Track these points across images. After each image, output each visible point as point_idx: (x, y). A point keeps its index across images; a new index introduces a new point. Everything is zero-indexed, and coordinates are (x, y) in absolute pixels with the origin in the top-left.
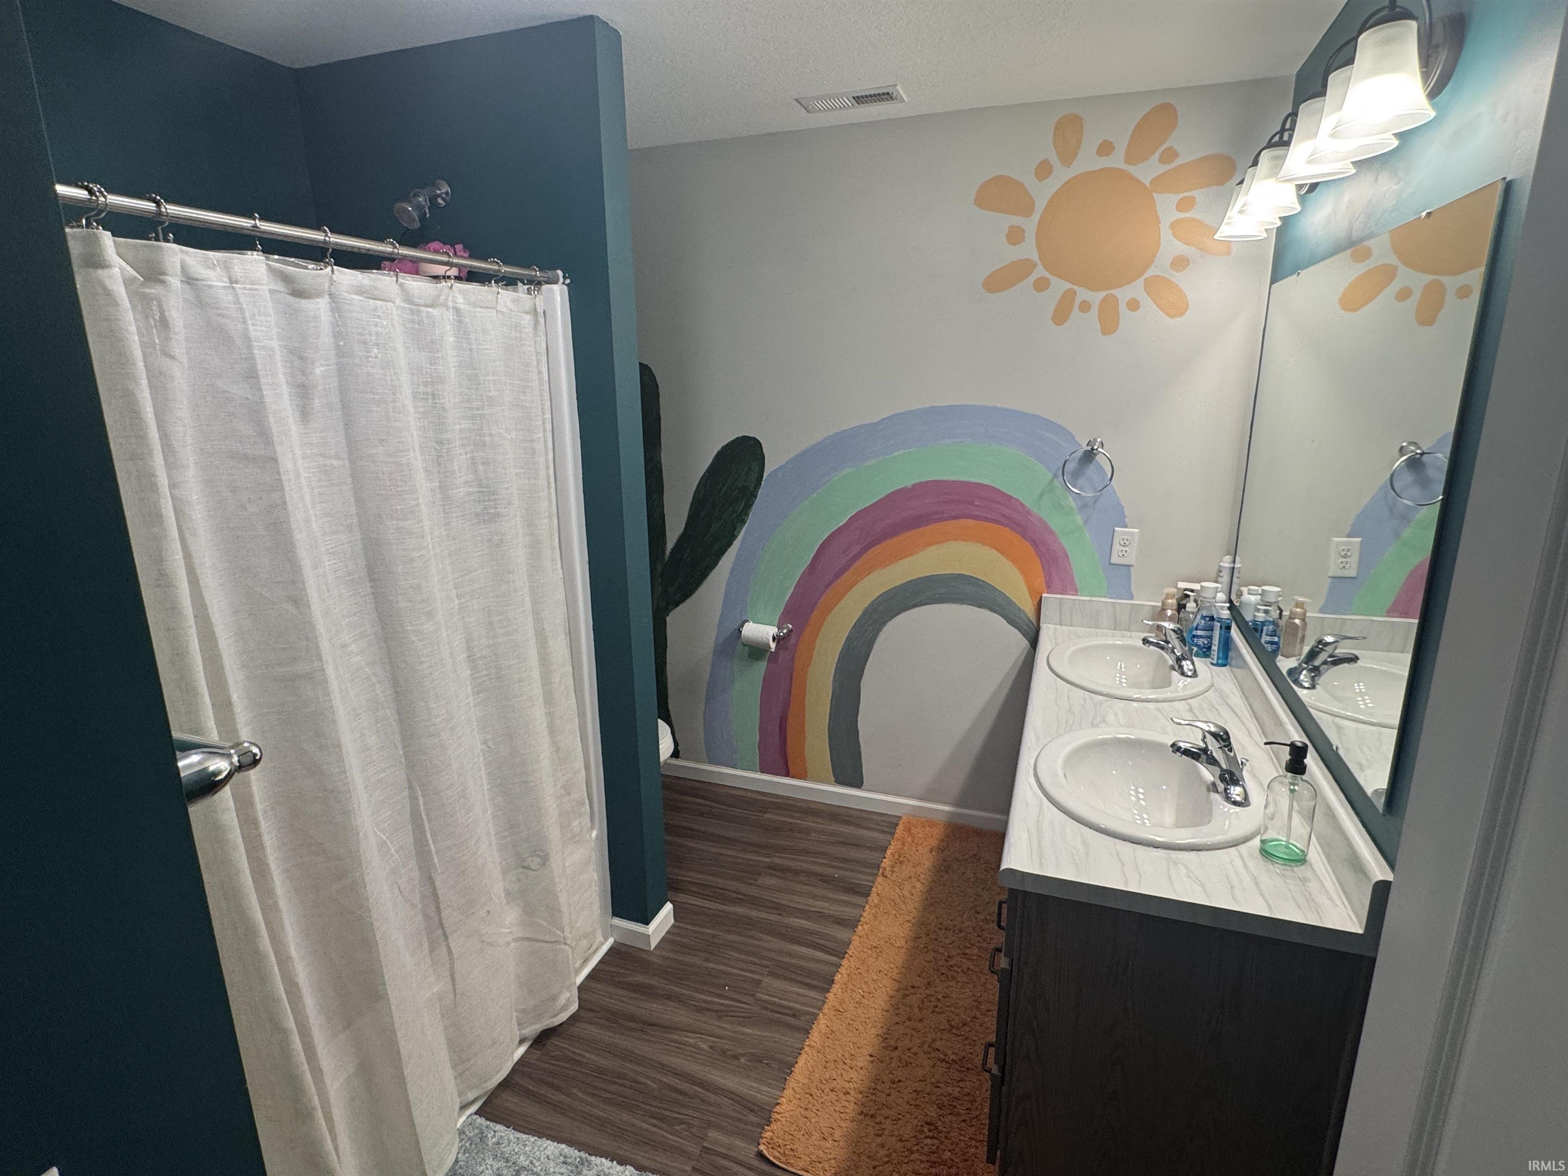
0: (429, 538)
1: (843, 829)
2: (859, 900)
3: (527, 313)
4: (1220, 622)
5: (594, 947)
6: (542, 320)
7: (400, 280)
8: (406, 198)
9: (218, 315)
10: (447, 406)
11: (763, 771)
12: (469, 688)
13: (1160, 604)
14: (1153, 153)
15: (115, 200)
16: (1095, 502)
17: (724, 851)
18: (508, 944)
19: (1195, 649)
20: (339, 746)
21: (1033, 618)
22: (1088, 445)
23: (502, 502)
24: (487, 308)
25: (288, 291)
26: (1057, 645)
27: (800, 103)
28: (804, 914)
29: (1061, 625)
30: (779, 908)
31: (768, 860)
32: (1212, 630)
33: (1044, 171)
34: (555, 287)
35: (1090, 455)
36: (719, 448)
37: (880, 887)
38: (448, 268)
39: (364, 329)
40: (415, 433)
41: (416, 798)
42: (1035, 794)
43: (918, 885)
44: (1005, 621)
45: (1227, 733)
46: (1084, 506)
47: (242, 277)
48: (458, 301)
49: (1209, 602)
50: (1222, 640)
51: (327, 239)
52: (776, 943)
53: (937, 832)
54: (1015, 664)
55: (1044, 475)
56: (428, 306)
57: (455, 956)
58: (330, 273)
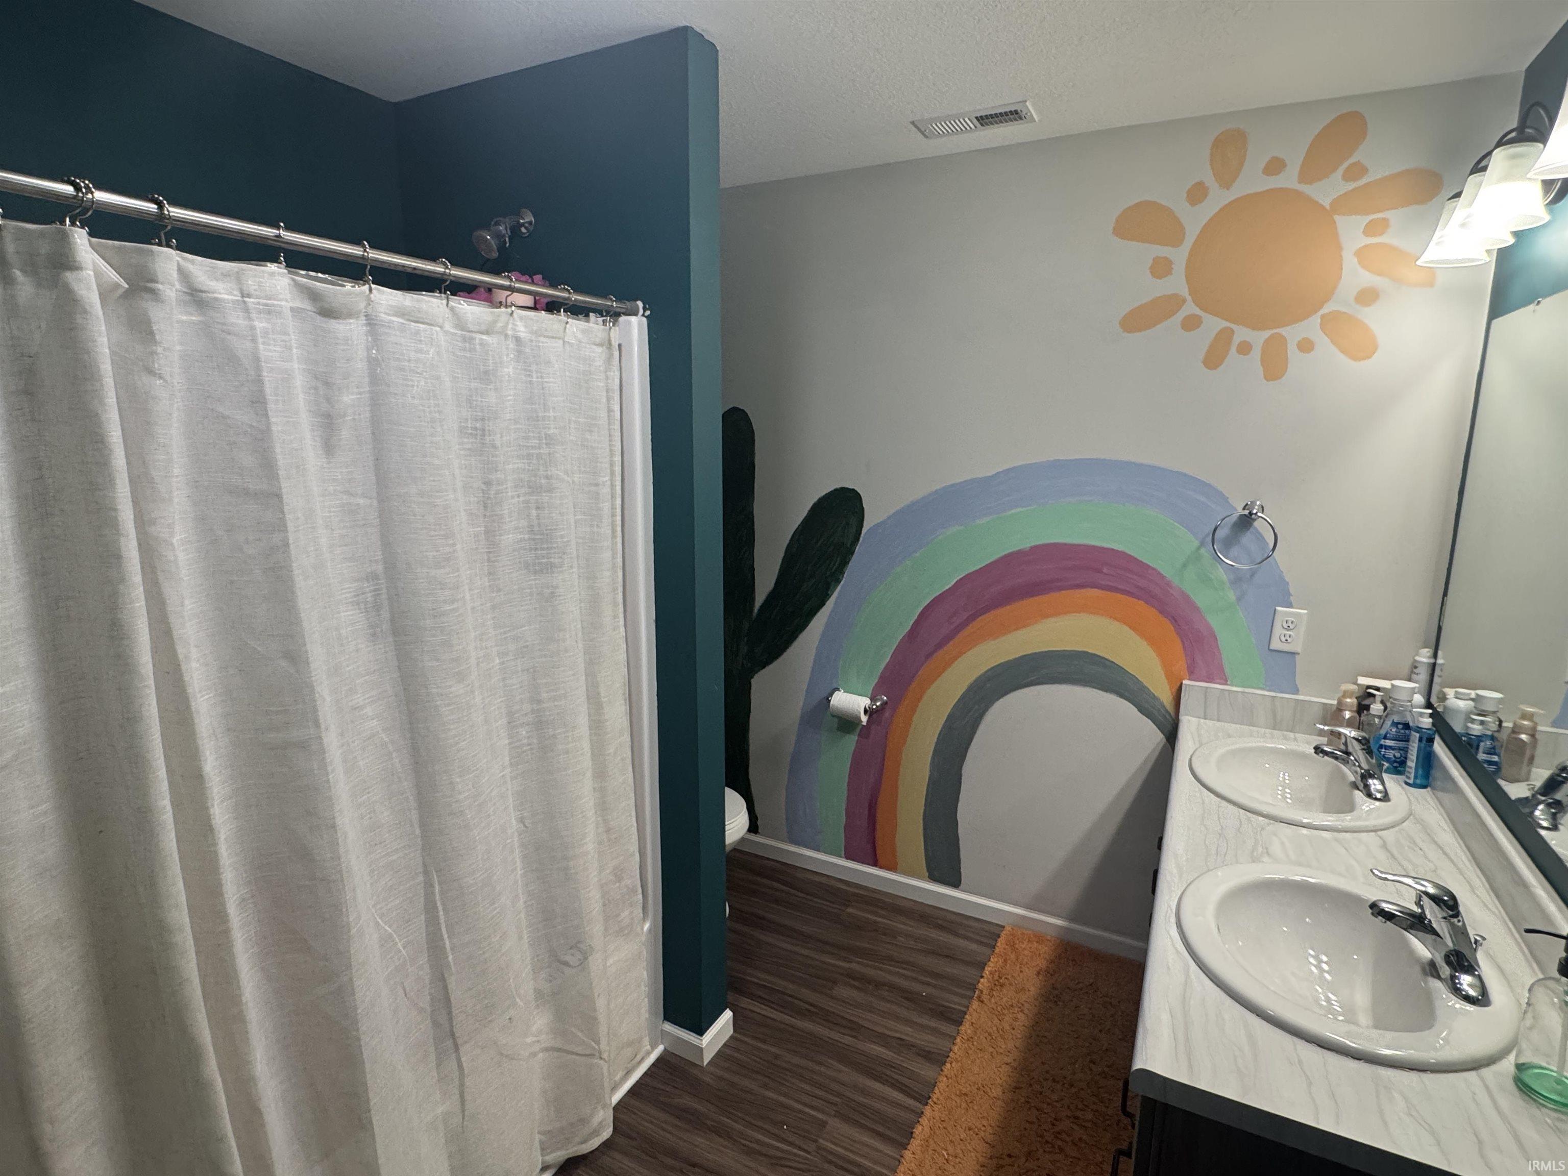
0: (466, 587)
1: (934, 934)
2: (948, 1028)
3: (600, 345)
4: (1418, 732)
5: (639, 1057)
6: (616, 354)
7: (451, 303)
8: (486, 226)
9: (224, 331)
10: (498, 443)
11: (848, 857)
12: (507, 759)
13: (1335, 702)
14: (1335, 169)
15: (101, 196)
16: (1252, 575)
17: (797, 949)
18: (534, 1055)
19: (1386, 765)
20: (334, 826)
21: (1169, 706)
22: (1244, 509)
23: (556, 550)
24: (553, 337)
25: (315, 310)
26: (1201, 745)
27: (916, 127)
28: (883, 1039)
29: (1205, 719)
30: (855, 1028)
31: (845, 965)
32: (1407, 741)
33: (1197, 194)
34: (633, 319)
35: (1246, 521)
36: (815, 500)
37: (975, 1014)
38: (510, 293)
39: (402, 354)
40: (457, 472)
41: (432, 886)
42: (1177, 951)
43: (1021, 1016)
44: (1136, 710)
45: (1453, 897)
46: (1238, 579)
47: (255, 290)
48: (518, 329)
49: (1402, 706)
50: (1421, 755)
51: (366, 254)
52: (848, 1075)
53: (1045, 950)
54: (1145, 762)
55: (1188, 542)
56: (482, 333)
57: (466, 1072)
58: (368, 292)
